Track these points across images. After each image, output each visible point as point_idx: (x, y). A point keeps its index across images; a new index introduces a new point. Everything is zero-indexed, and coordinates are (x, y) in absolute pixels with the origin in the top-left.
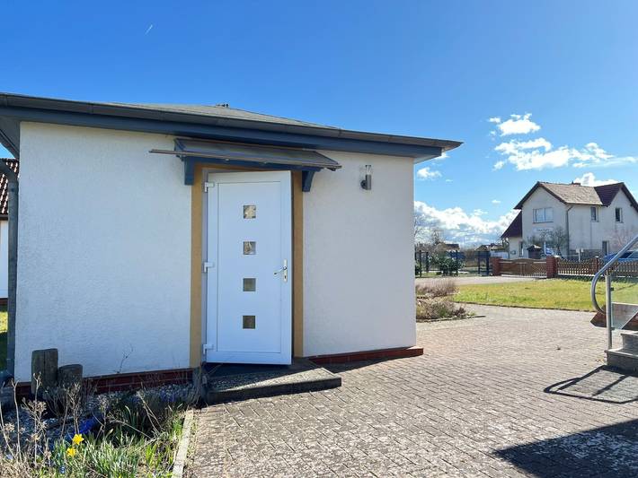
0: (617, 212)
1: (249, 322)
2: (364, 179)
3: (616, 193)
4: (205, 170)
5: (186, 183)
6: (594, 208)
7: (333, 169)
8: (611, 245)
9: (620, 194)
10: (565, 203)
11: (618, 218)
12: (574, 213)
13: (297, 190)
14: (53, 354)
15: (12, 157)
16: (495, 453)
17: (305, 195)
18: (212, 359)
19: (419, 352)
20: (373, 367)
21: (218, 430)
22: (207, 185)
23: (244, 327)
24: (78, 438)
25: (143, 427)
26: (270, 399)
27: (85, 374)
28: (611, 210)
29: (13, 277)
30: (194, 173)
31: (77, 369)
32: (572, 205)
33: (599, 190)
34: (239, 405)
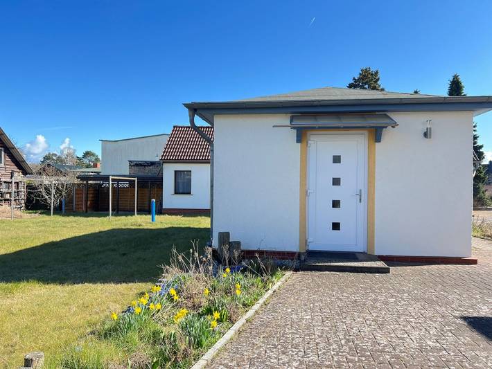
1: (336, 226)
2: (426, 130)
4: (309, 133)
5: (297, 142)
7: (393, 127)
13: (372, 142)
14: (227, 234)
15: (208, 125)
16: (461, 318)
17: (378, 145)
18: (312, 247)
19: (475, 262)
20: (425, 267)
21: (300, 282)
22: (309, 142)
23: (333, 229)
24: (228, 270)
25: (259, 271)
26: (338, 273)
27: (243, 247)
30: (301, 135)
31: (238, 243)
34: (318, 273)
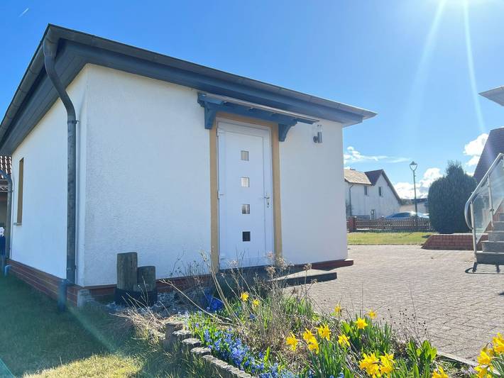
0: (380, 188)
1: (246, 236)
2: (317, 135)
3: (378, 177)
5: (206, 128)
6: (366, 186)
8: (377, 211)
9: (381, 177)
10: (349, 183)
11: (380, 195)
12: (354, 189)
13: (276, 139)
17: (281, 144)
19: (350, 263)
22: (218, 130)
23: (244, 241)
28: (376, 188)
29: (72, 197)
31: (152, 270)
32: (353, 184)
33: (368, 174)
